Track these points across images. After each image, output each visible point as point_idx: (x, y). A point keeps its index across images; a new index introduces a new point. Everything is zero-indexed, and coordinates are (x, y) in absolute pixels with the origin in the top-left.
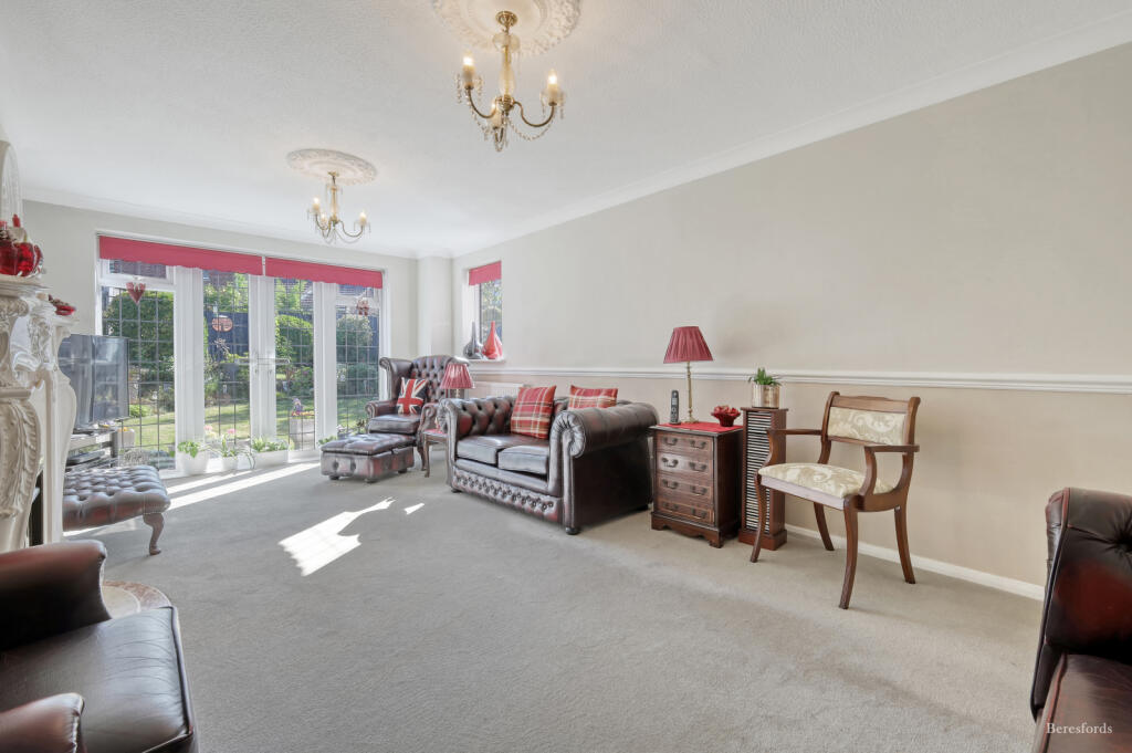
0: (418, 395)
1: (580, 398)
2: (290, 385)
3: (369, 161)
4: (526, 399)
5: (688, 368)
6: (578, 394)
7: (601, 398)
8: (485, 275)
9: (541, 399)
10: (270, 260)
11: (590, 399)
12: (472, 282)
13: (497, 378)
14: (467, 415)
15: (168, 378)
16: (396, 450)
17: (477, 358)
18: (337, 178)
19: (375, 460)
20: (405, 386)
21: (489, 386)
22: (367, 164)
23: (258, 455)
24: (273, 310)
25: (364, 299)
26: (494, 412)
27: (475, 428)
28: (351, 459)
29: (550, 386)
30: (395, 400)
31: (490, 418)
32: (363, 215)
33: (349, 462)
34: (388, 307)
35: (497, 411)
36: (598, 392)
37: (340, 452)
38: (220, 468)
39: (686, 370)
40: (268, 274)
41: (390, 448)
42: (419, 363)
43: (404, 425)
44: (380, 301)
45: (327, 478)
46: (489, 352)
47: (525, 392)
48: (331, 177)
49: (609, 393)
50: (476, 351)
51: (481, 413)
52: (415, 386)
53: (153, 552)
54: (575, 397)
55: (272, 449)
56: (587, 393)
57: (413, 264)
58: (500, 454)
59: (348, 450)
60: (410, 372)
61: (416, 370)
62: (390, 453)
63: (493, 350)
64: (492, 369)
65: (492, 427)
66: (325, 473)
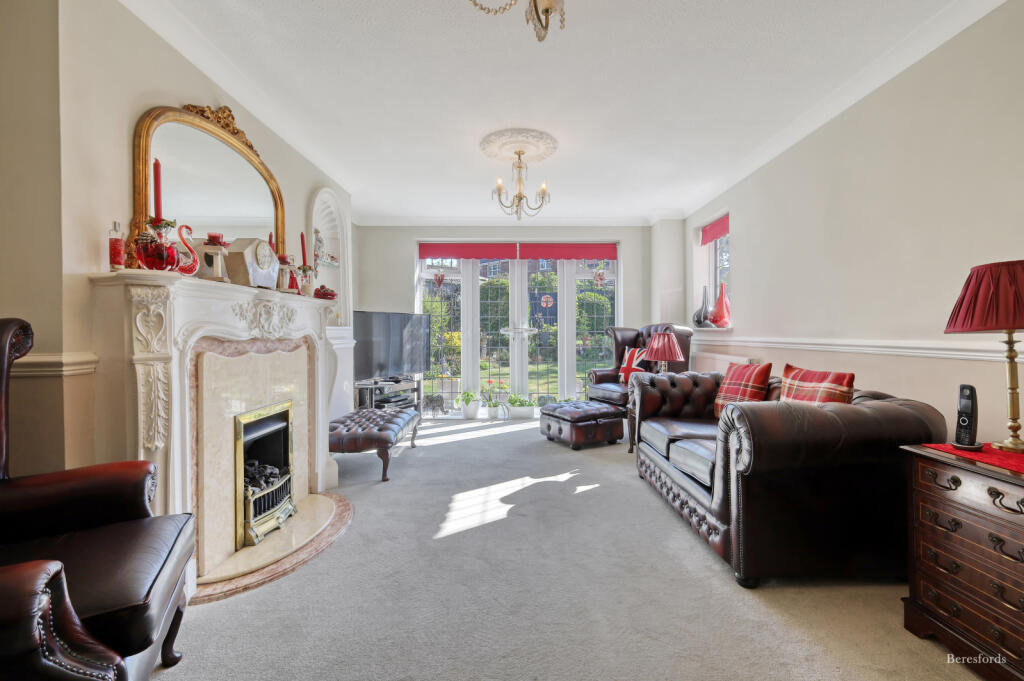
0: (638, 365)
1: (797, 383)
2: (584, 350)
3: (542, 130)
4: (731, 379)
5: (1010, 343)
6: (794, 378)
7: (826, 385)
8: (715, 230)
9: (748, 381)
10: (524, 246)
11: (809, 385)
12: (704, 242)
13: (722, 349)
14: (655, 391)
15: (505, 343)
16: (602, 421)
17: (707, 326)
18: (522, 156)
19: (578, 429)
20: (627, 355)
21: (714, 359)
22: (541, 133)
23: (512, 408)
24: (575, 289)
25: (601, 271)
26: (691, 391)
27: (665, 408)
28: (559, 423)
29: (765, 363)
30: (618, 368)
31: (687, 398)
32: (544, 186)
33: (557, 426)
34: (623, 277)
35: (698, 390)
36: (823, 377)
37: (552, 416)
38: (486, 416)
39: (1005, 347)
40: (521, 258)
41: (594, 417)
42: (644, 332)
43: (616, 396)
44: (615, 272)
45: (545, 438)
46: (717, 319)
47: (733, 369)
48: (517, 156)
49: (839, 379)
50: (706, 318)
51: (675, 391)
52: (636, 355)
53: (385, 479)
54: (789, 381)
55: (522, 404)
56: (807, 376)
57: (646, 232)
58: (672, 446)
59: (557, 414)
60: (637, 341)
61: (641, 339)
62: (594, 422)
63: (722, 317)
64: (718, 339)
65: (687, 409)
66: (543, 433)
